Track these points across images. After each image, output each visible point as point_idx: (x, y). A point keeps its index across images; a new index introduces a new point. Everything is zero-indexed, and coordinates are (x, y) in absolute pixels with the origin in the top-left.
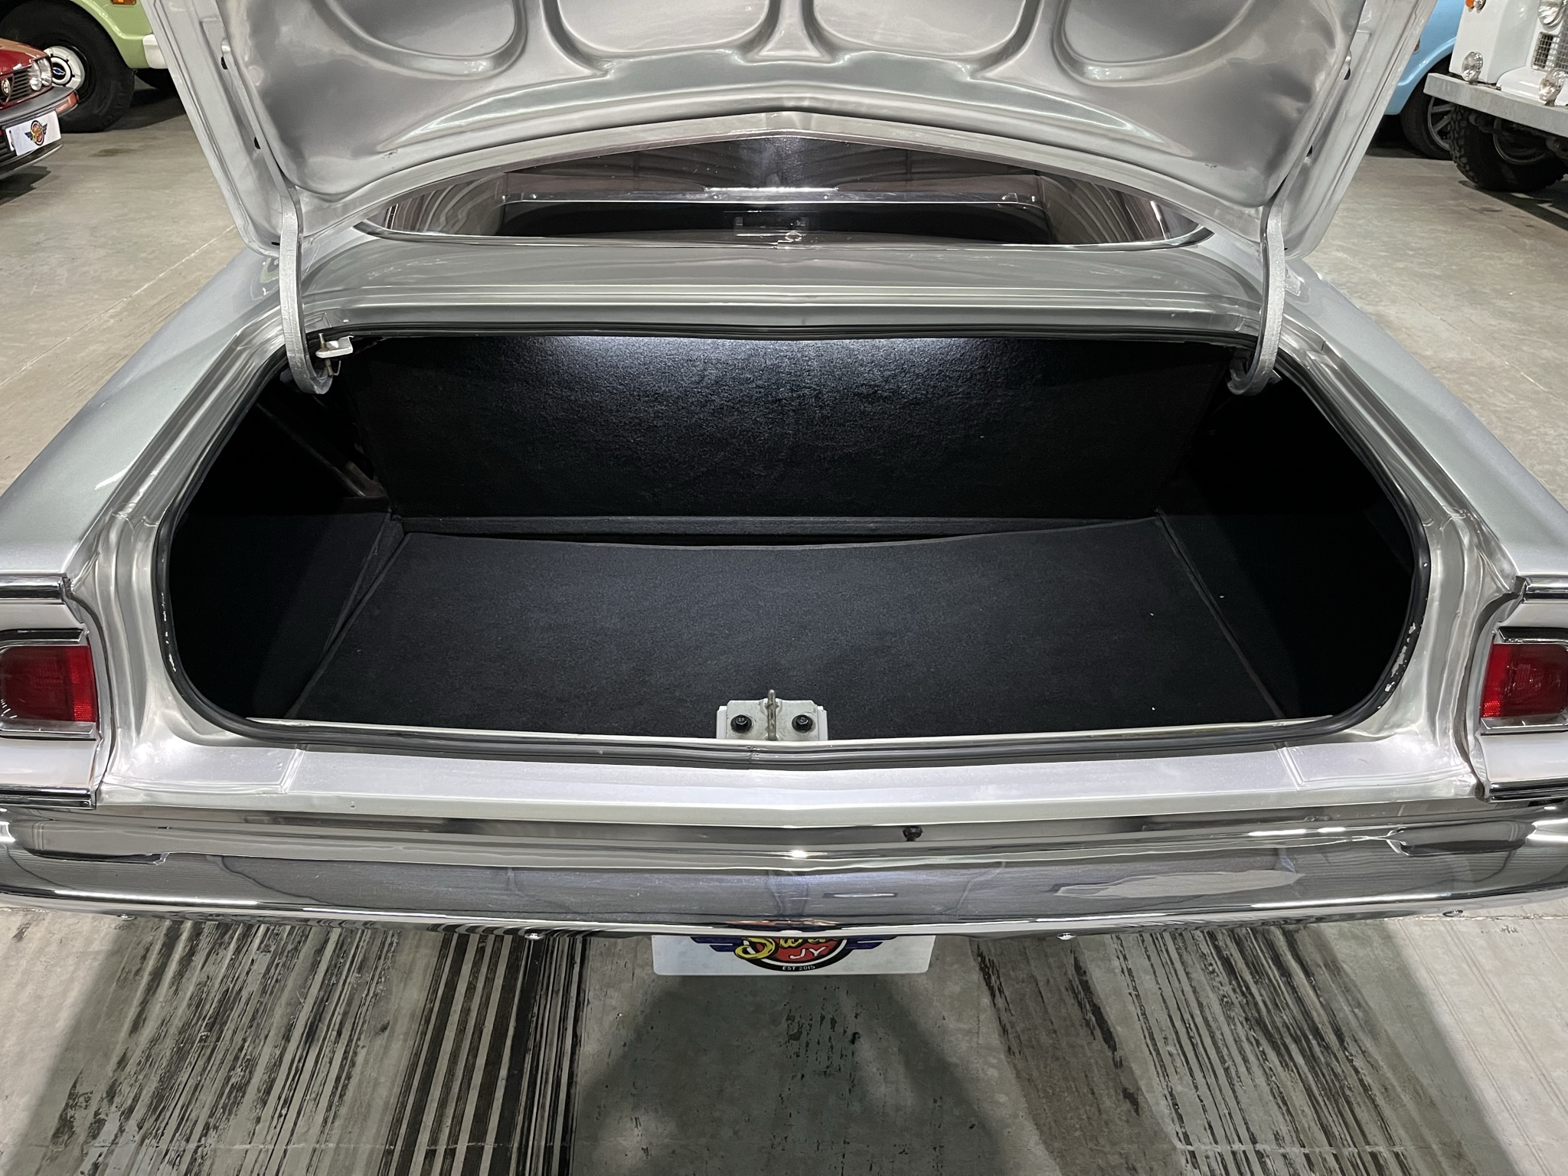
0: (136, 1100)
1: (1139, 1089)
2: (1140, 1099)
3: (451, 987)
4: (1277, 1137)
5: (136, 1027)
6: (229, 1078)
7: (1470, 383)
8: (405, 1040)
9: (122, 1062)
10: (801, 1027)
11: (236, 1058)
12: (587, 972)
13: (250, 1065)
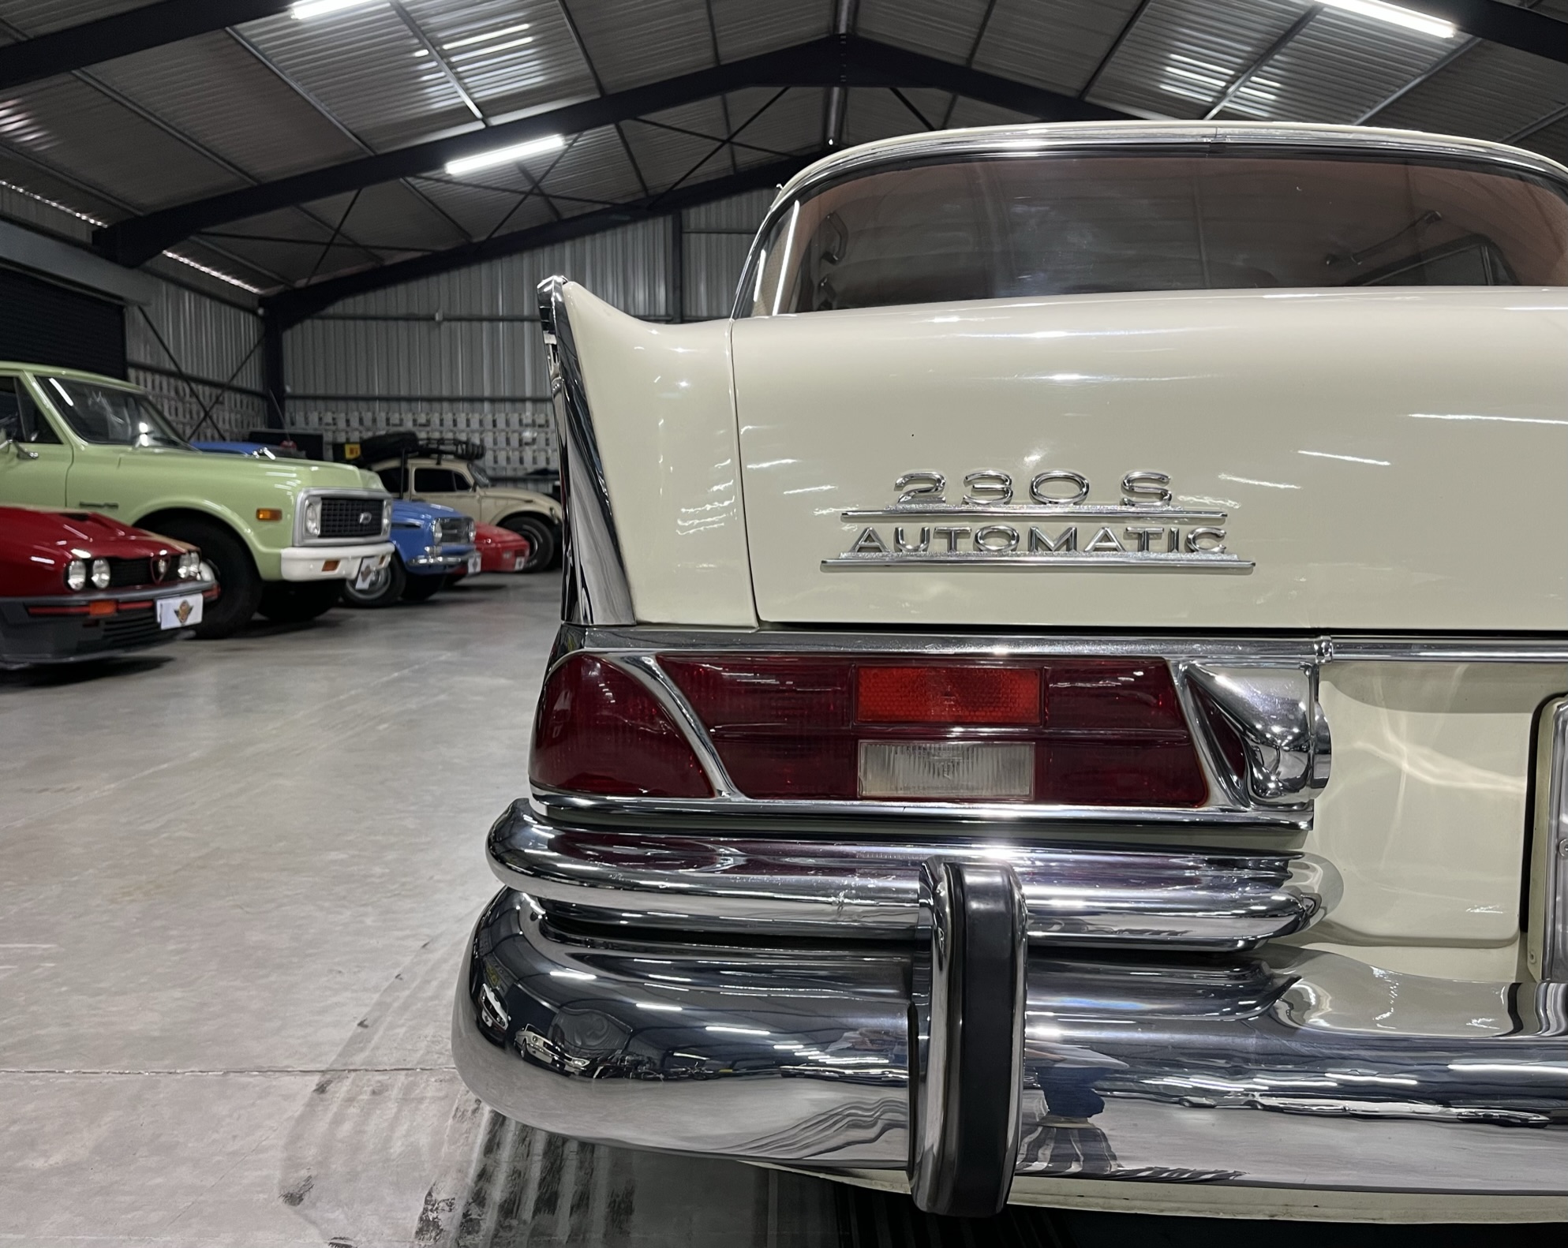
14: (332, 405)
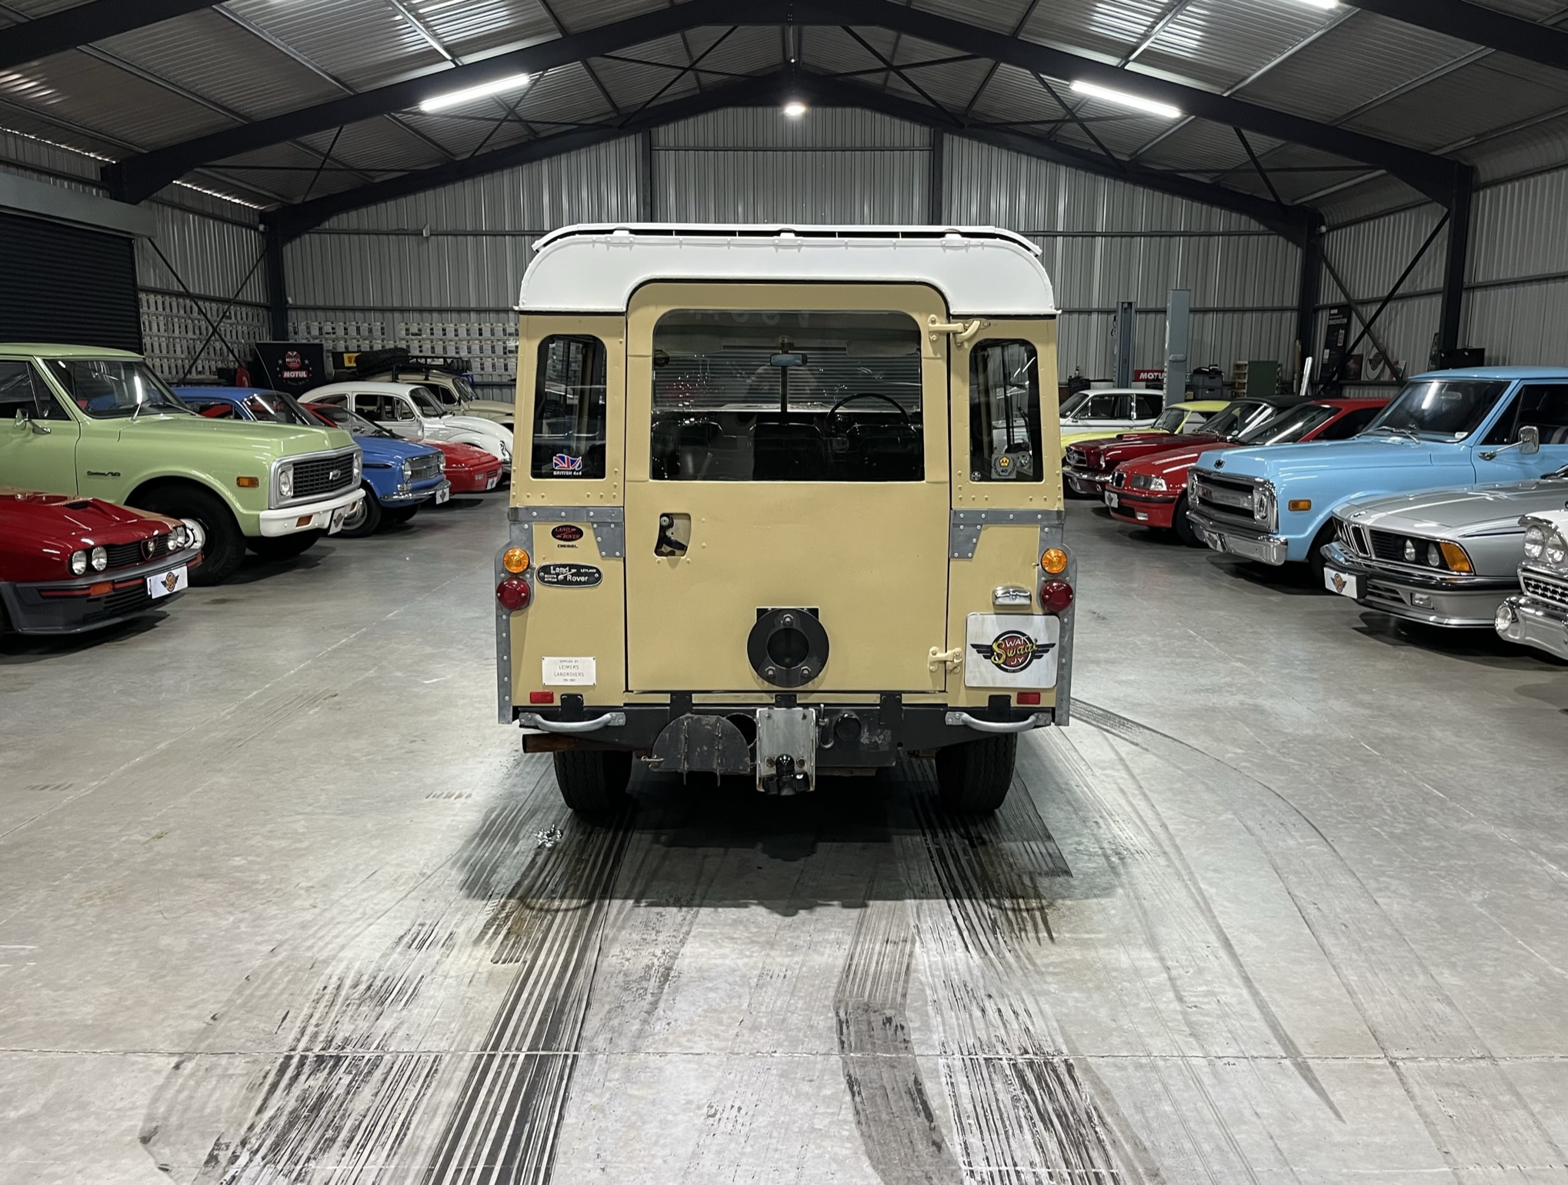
0: (260, 1146)
1: (943, 1140)
2: (943, 1145)
3: (477, 1091)
4: (1031, 1164)
5: (260, 1111)
6: (324, 1135)
7: (1316, 751)
8: (444, 1117)
9: (251, 1128)
10: (716, 1111)
11: (329, 1126)
12: (572, 1084)
13: (338, 1130)
14: (331, 314)
